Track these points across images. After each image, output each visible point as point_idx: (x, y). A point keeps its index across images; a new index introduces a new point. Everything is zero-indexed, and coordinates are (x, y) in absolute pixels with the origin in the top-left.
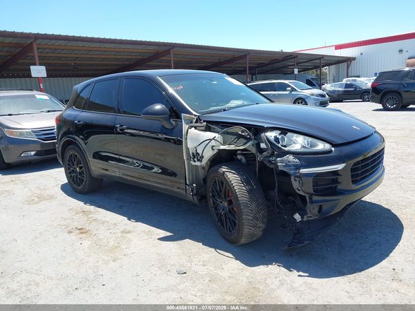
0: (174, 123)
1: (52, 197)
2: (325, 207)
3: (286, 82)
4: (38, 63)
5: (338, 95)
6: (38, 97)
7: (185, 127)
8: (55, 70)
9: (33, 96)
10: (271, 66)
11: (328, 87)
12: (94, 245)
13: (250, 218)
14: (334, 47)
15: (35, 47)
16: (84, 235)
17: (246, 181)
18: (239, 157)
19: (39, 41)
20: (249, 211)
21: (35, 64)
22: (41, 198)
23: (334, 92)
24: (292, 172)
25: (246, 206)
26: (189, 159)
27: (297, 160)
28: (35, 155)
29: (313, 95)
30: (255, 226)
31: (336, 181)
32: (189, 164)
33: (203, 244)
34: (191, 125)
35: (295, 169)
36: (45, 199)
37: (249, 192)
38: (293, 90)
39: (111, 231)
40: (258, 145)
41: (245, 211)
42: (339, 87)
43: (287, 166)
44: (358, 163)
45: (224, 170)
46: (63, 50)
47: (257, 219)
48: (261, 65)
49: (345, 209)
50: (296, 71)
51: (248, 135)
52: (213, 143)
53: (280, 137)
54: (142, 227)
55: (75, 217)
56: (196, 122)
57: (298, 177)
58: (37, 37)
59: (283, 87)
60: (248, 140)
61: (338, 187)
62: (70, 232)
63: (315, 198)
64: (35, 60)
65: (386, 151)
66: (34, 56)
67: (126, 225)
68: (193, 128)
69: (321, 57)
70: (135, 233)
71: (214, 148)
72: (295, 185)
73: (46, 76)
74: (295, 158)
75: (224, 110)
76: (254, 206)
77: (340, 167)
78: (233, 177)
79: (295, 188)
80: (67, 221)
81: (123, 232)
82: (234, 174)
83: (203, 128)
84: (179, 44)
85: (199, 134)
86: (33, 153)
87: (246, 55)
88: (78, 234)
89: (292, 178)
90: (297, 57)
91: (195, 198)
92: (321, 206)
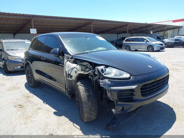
0: (61, 58)
1: (19, 88)
2: (126, 108)
3: (144, 37)
4: (33, 27)
5: (171, 44)
6: (26, 42)
7: (65, 60)
8: (43, 30)
9: (24, 42)
10: (140, 30)
11: (166, 40)
12: (22, 114)
13: (88, 110)
14: (172, 21)
15: (32, 20)
16: (21, 108)
17: (87, 90)
18: (90, 77)
19: (34, 18)
20: (87, 106)
21: (32, 28)
22: (14, 88)
23: (169, 43)
24: (106, 88)
25: (86, 104)
26: (67, 76)
27: (109, 82)
28: (20, 68)
29: (157, 44)
30: (90, 114)
31: (132, 94)
32: (67, 79)
33: (69, 120)
34: (68, 60)
35: (108, 87)
36: (16, 89)
37: (88, 96)
38: (147, 41)
39: (33, 108)
40: (94, 72)
41: (85, 106)
42: (172, 40)
43: (104, 84)
44: (146, 85)
45: (78, 84)
46: (50, 22)
47: (91, 110)
48: (135, 29)
49: (137, 109)
50: (151, 32)
51: (90, 67)
52: (75, 69)
53: (104, 69)
54: (48, 107)
55: (22, 99)
56: (71, 59)
57: (110, 91)
58: (33, 16)
59: (143, 40)
60: (90, 69)
61: (134, 98)
62: (15, 107)
63: (119, 103)
64: (32, 26)
65: (170, 76)
66: (32, 24)
67: (41, 105)
68: (69, 62)
69: (165, 26)
70: (42, 110)
71: (76, 72)
72: (109, 95)
73: (36, 33)
74: (109, 81)
75: (87, 53)
76: (90, 104)
77: (134, 87)
78: (81, 88)
79: (109, 96)
80: (18, 101)
81: (37, 109)
82: (82, 86)
83: (72, 62)
84: (96, 20)
85: (70, 65)
86: (19, 67)
87: (127, 25)
88: (18, 108)
89: (107, 91)
90: (152, 26)
91: (69, 95)
92: (123, 107)
